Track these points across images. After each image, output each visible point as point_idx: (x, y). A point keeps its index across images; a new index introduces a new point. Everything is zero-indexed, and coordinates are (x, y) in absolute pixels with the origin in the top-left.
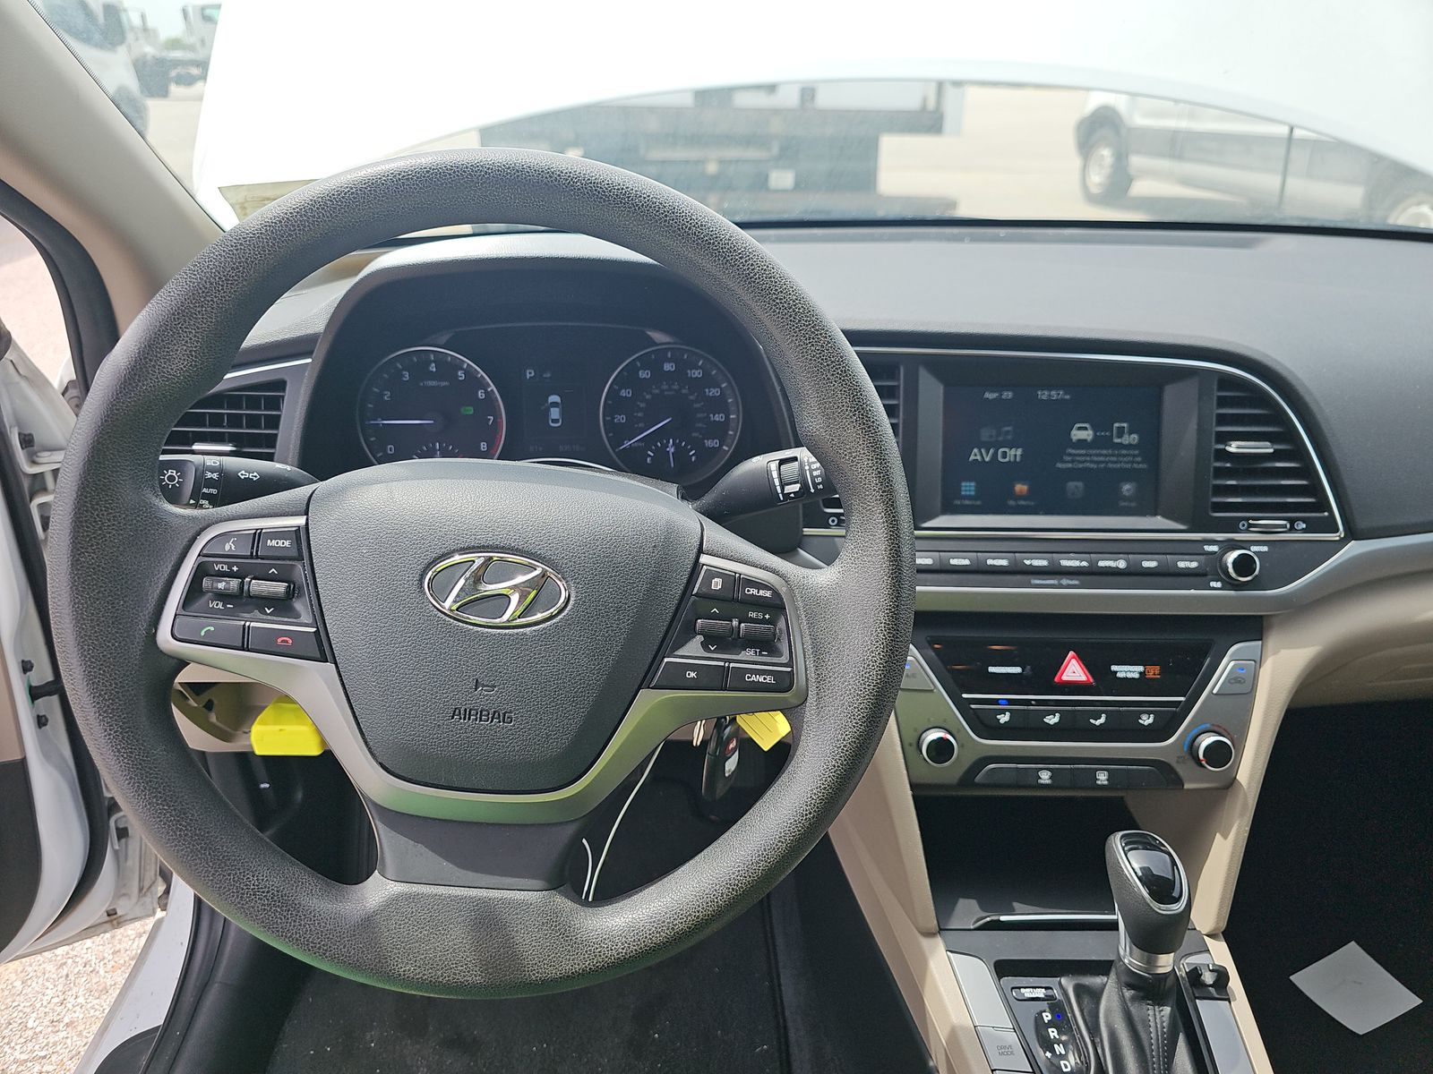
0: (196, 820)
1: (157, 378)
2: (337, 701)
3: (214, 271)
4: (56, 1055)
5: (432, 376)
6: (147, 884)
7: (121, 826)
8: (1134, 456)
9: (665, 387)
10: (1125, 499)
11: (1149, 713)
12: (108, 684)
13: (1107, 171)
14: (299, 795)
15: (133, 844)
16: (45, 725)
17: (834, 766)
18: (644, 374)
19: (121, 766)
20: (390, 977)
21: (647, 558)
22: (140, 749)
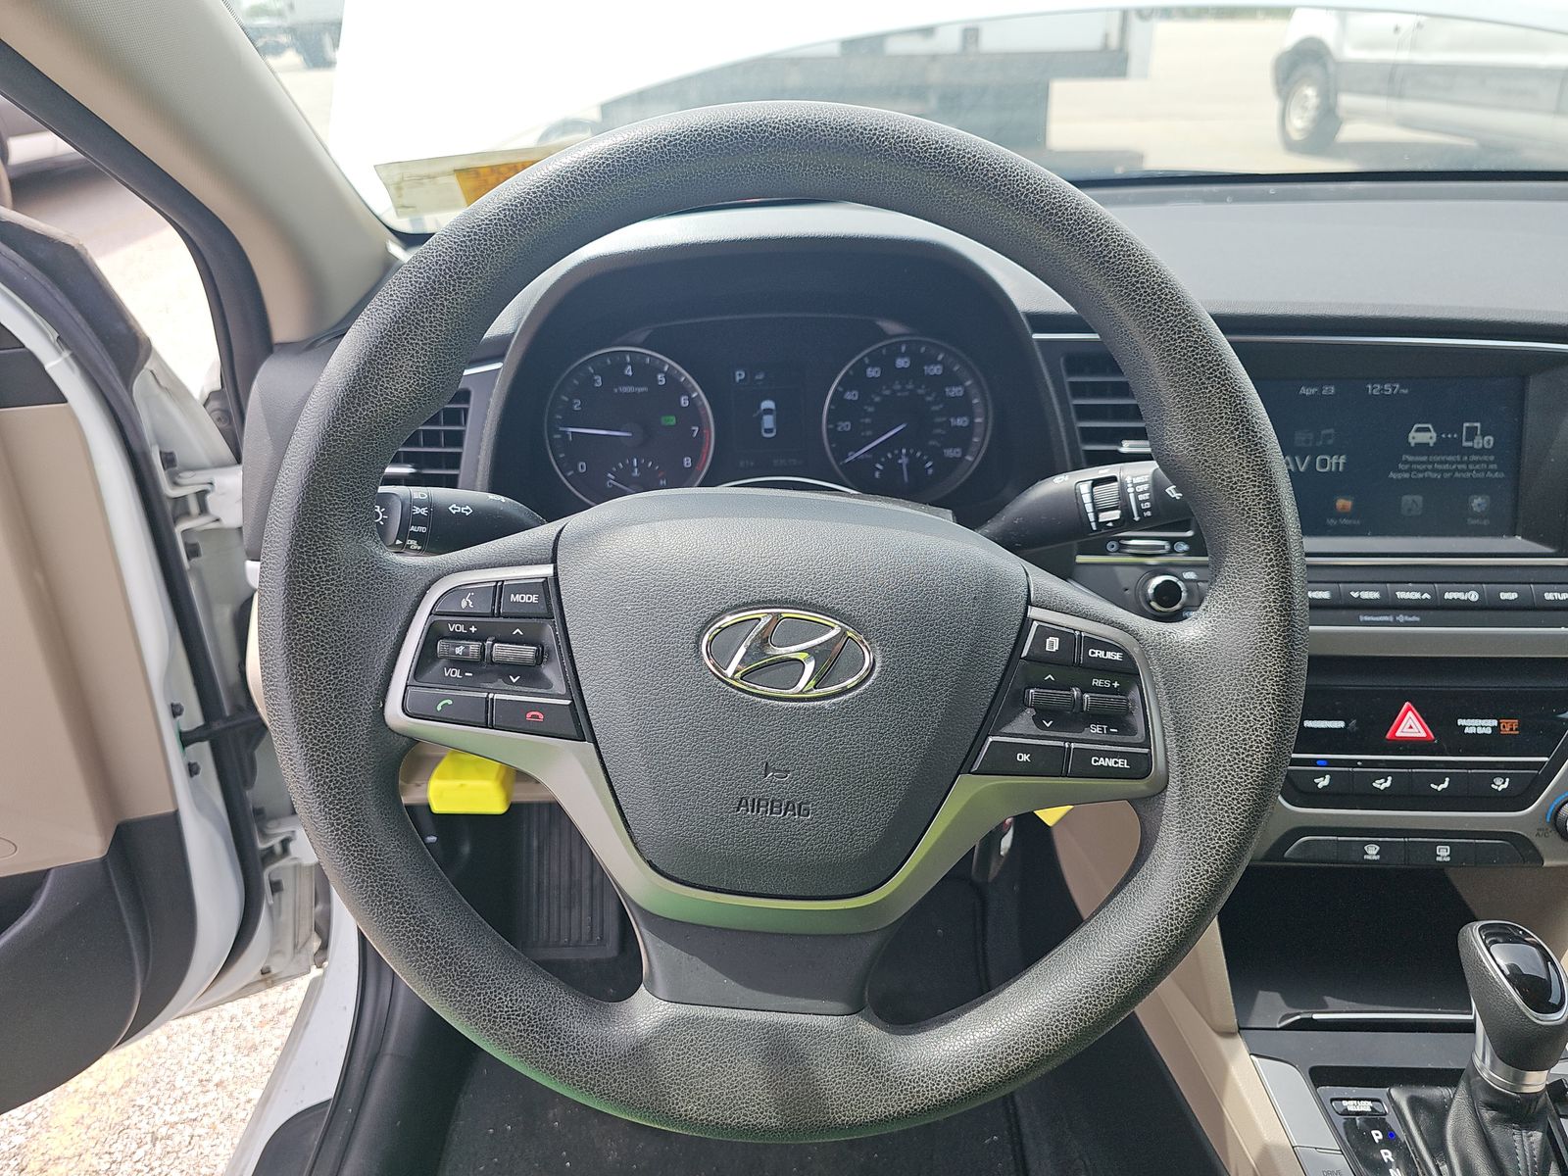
0: (438, 930)
1: (379, 401)
2: (597, 788)
3: (443, 267)
4: (207, 1117)
5: (628, 381)
6: (301, 940)
7: (274, 879)
8: (1488, 463)
9: (898, 387)
10: (1475, 516)
11: (1504, 776)
12: (333, 769)
13: (1311, 113)
14: (466, 849)
15: (287, 897)
16: (196, 773)
17: (1207, 871)
18: (873, 372)
19: (351, 867)
20: (669, 1118)
21: (966, 613)
22: (372, 846)
